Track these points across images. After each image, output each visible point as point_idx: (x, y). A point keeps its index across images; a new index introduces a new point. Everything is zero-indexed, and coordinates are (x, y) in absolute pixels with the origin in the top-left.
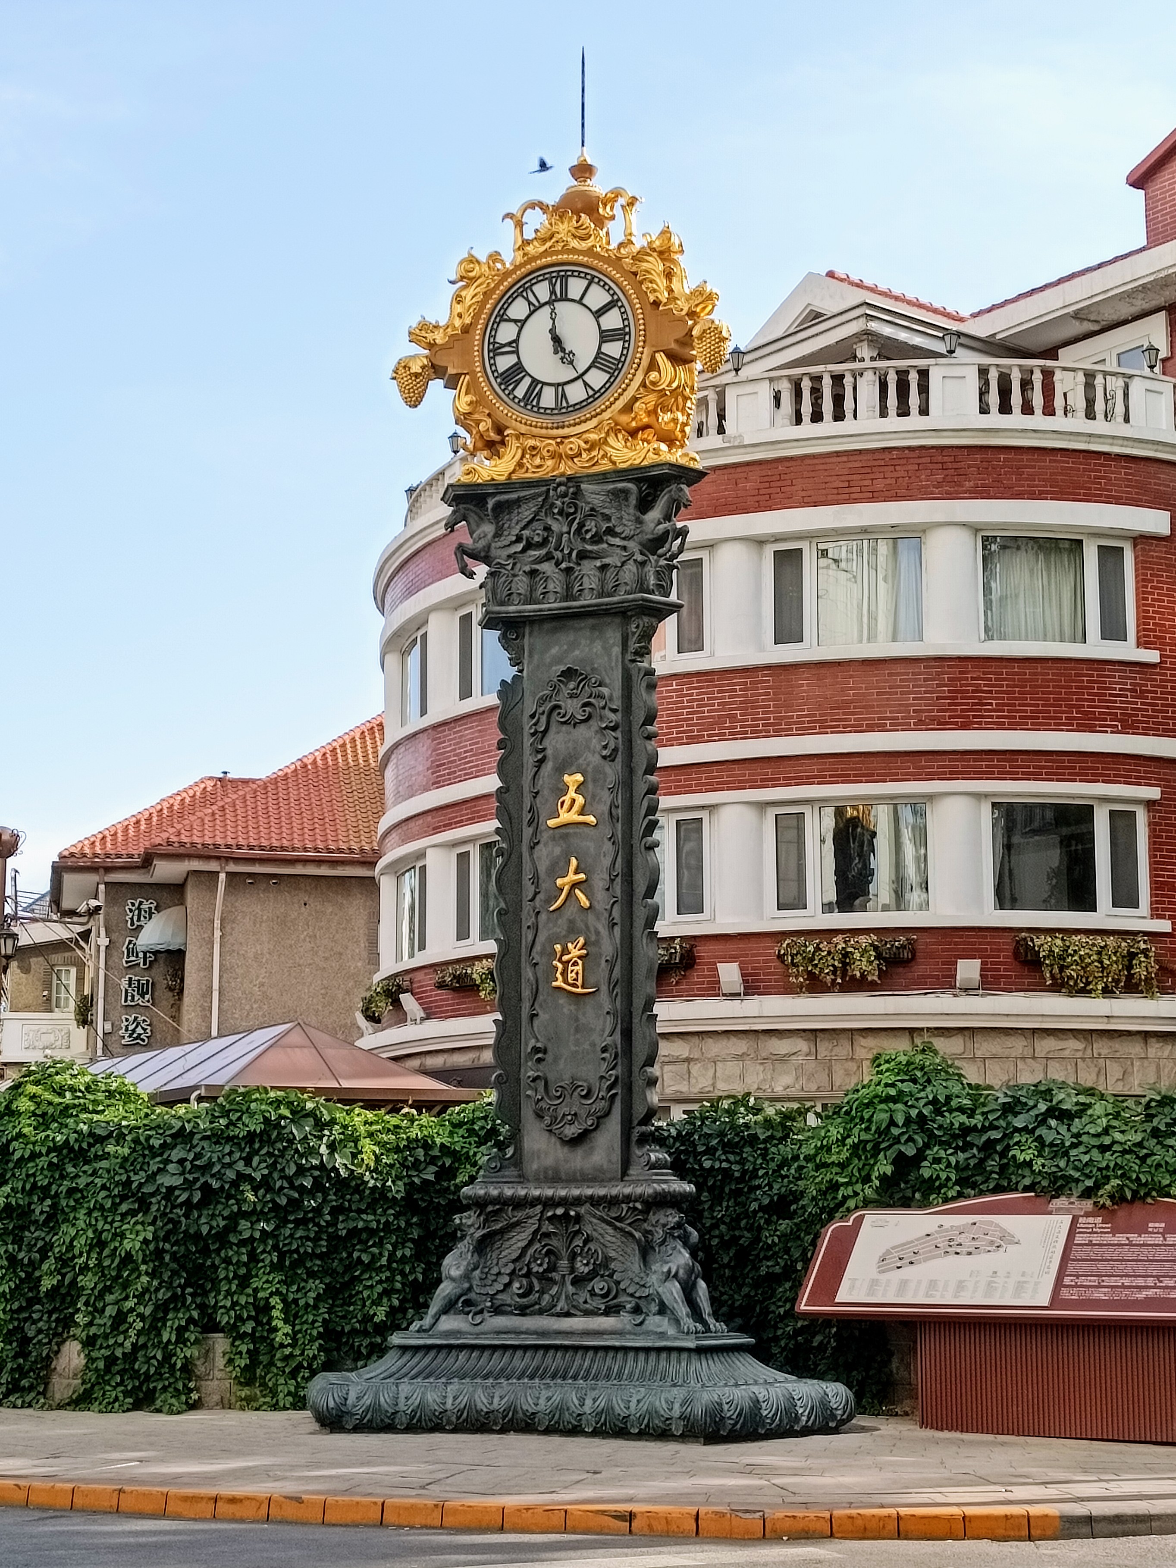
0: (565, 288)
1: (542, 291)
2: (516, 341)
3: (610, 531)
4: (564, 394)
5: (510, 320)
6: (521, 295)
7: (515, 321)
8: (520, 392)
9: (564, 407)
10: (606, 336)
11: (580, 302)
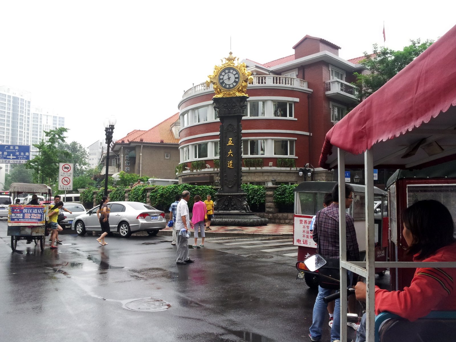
0: (230, 71)
1: (227, 71)
2: (223, 78)
3: (236, 105)
4: (230, 86)
5: (222, 75)
6: (224, 72)
7: (223, 75)
8: (224, 85)
9: (230, 88)
10: (236, 78)
11: (232, 73)
